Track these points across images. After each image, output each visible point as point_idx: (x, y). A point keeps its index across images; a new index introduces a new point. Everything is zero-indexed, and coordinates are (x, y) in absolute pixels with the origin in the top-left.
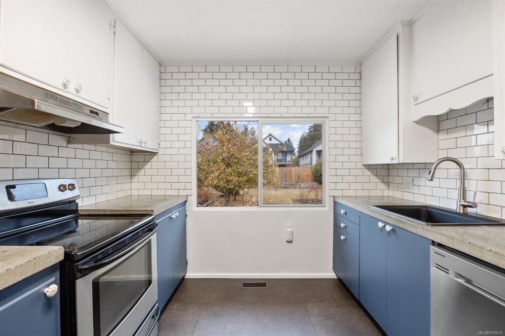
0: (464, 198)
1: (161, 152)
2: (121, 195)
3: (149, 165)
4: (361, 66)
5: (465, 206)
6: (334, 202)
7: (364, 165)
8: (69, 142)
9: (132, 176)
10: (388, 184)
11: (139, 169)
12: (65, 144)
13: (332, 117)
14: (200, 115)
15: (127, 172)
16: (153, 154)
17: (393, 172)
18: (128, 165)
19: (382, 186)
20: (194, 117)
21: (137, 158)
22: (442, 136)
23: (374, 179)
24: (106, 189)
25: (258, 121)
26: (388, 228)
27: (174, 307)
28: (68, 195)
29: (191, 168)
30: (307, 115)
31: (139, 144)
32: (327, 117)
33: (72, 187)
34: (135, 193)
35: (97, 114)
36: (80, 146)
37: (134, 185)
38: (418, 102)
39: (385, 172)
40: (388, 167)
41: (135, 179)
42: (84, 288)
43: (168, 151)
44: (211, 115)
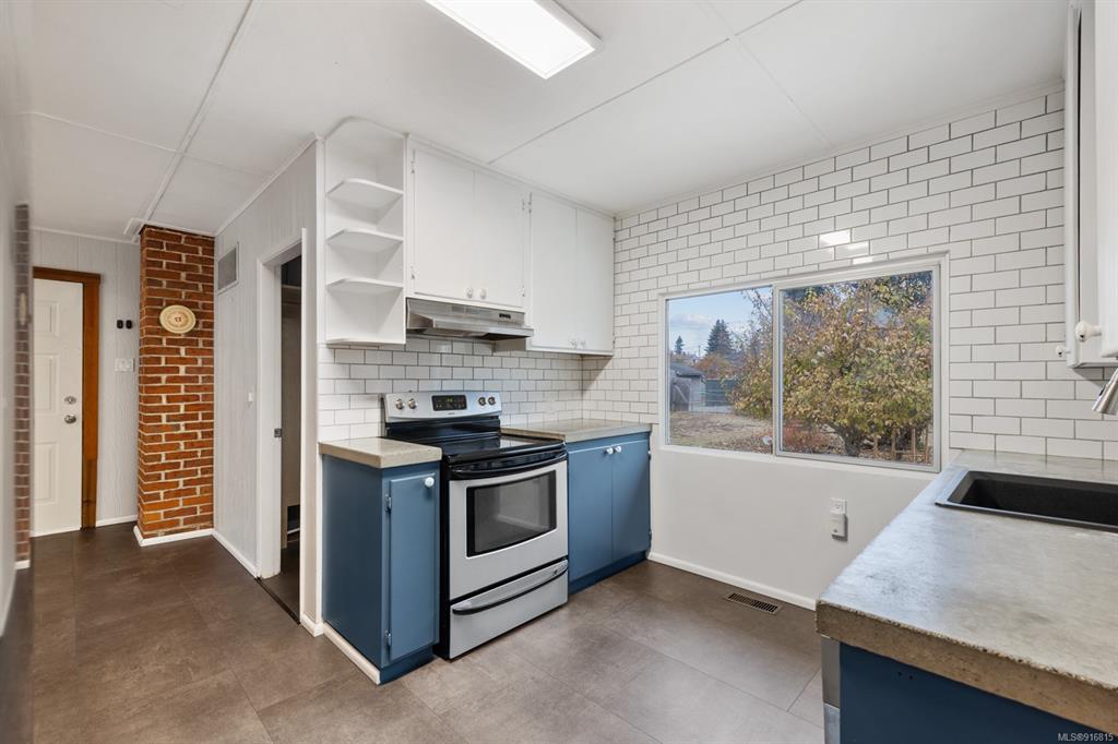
1: (617, 354)
2: (567, 416)
3: (602, 375)
8: (494, 350)
9: (583, 390)
11: (591, 380)
12: (489, 352)
13: (958, 250)
14: (670, 290)
15: (575, 385)
16: (607, 358)
18: (578, 375)
20: (663, 295)
21: (589, 365)
24: (541, 407)
25: (771, 286)
27: (607, 586)
28: (487, 409)
29: (657, 380)
30: (883, 258)
31: (572, 346)
32: (947, 252)
33: (492, 401)
34: (586, 415)
35: (508, 316)
36: (508, 353)
37: (586, 405)
41: (587, 395)
42: (458, 492)
43: (625, 353)
44: (685, 288)
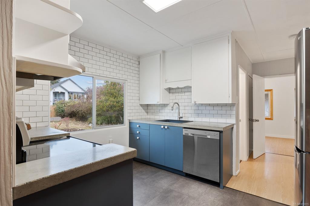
0: (179, 116)
4: (139, 58)
5: (180, 118)
6: (129, 122)
7: (140, 104)
10: (147, 113)
13: (129, 81)
17: (149, 108)
19: (146, 114)
22: (171, 95)
23: (143, 111)
25: (93, 77)
26: (166, 127)
30: (118, 78)
32: (126, 80)
38: (166, 82)
39: (146, 108)
40: (148, 105)
